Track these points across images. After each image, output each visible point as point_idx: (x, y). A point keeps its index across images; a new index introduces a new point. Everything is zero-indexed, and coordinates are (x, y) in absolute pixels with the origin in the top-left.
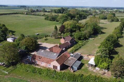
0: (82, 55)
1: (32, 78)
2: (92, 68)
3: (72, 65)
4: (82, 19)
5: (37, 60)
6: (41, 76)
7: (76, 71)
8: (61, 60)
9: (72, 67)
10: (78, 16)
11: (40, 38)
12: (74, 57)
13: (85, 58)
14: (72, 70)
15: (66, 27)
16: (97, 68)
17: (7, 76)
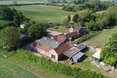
0: (88, 46)
1: (27, 65)
2: (95, 63)
3: (72, 56)
4: (102, 10)
5: (37, 47)
6: (36, 64)
7: (76, 63)
8: (61, 50)
9: (71, 58)
10: (98, 6)
11: (52, 27)
12: (77, 48)
13: (91, 49)
14: (72, 61)
15: (80, 16)
16: (102, 63)
17: (5, 60)
